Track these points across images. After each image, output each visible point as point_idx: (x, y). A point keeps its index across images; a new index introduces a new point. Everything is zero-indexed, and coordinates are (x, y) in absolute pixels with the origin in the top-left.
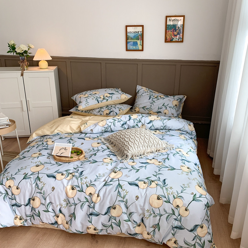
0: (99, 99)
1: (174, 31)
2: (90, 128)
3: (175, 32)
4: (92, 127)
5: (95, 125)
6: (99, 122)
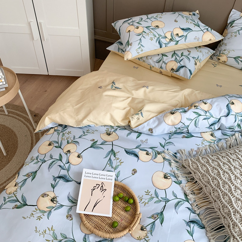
0: (163, 41)
2: (148, 125)
4: (152, 124)
5: (159, 119)
6: (167, 117)
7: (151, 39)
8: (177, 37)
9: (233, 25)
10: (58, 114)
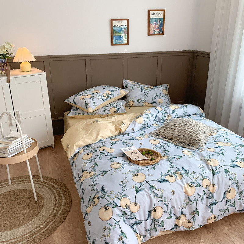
0: (104, 98)
1: (156, 24)
2: (130, 127)
3: (157, 26)
4: (132, 126)
5: (133, 123)
6: (136, 120)
7: (98, 99)
8: (109, 95)
9: (128, 86)
10: (80, 141)
